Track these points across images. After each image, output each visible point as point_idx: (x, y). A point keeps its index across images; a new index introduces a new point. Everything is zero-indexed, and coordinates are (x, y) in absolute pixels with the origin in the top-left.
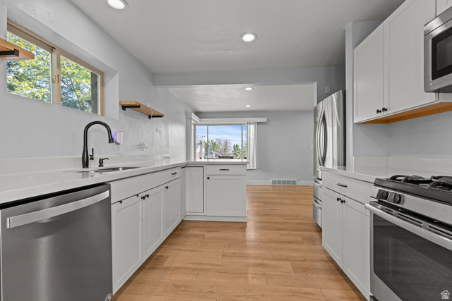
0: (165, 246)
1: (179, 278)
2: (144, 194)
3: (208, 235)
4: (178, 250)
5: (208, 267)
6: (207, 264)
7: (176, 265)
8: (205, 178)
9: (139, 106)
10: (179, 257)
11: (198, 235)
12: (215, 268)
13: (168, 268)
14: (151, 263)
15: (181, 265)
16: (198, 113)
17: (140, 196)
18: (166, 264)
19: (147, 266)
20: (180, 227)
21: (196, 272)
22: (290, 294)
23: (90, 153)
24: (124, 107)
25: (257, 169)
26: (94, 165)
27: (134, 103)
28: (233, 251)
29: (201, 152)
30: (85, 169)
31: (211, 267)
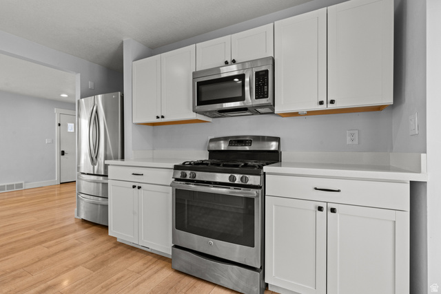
22: (104, 290)
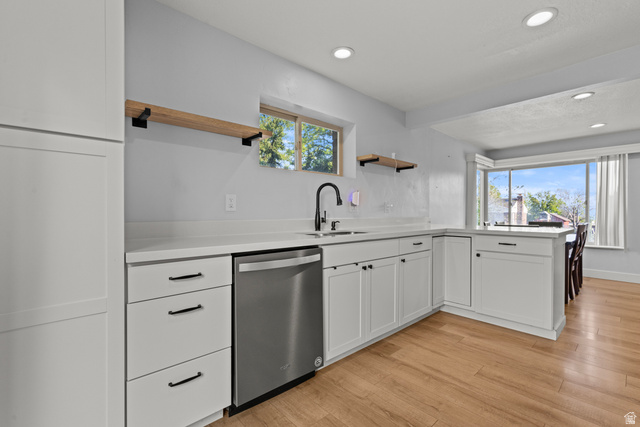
0: (402, 335)
1: (403, 376)
2: (367, 264)
3: (467, 338)
4: (417, 345)
5: (446, 378)
6: (446, 375)
7: (405, 360)
8: (474, 255)
9: (377, 160)
10: (414, 353)
11: (453, 335)
12: (456, 383)
13: (394, 360)
14: (378, 348)
15: (411, 363)
16: (490, 153)
17: (361, 265)
18: (394, 355)
19: (373, 350)
20: (432, 318)
21: (427, 378)
23: (322, 216)
24: (362, 163)
25: (627, 249)
26: (326, 228)
27: (370, 157)
28: (499, 374)
29: (520, 214)
30: (317, 232)
31: (450, 380)
